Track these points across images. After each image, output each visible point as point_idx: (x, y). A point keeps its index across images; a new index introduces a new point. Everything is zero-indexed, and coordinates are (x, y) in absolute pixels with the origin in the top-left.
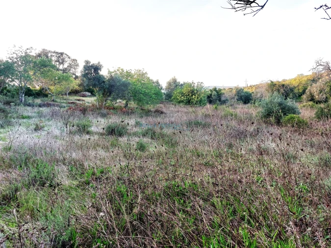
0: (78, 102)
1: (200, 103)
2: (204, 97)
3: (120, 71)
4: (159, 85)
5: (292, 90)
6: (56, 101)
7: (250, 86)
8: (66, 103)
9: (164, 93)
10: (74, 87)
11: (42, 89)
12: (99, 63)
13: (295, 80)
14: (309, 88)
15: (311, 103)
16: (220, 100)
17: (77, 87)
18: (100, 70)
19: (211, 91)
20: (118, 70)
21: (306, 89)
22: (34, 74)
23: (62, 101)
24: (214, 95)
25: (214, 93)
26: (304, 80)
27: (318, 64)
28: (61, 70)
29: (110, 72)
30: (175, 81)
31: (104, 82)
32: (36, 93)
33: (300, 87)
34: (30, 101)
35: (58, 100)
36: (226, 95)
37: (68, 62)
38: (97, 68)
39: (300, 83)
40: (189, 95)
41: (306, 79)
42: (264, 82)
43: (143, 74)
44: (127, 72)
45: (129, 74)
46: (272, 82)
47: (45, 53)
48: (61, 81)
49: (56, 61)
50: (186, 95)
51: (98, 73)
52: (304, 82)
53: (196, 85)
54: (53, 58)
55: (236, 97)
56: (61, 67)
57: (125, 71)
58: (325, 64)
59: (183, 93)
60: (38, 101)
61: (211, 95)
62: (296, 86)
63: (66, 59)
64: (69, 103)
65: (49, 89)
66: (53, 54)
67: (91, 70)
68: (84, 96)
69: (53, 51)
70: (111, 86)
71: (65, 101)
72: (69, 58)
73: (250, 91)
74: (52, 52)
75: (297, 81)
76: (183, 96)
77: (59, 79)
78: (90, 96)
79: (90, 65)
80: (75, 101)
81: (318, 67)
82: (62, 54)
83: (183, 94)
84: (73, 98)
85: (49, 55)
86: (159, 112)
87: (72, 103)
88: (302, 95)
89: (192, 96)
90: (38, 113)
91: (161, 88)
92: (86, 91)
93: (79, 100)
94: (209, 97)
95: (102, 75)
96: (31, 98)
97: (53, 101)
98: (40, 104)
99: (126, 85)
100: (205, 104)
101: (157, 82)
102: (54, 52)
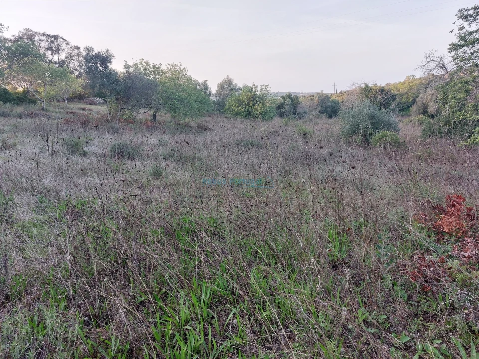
0: (82, 112)
1: (266, 116)
2: (272, 107)
3: (144, 64)
4: (207, 89)
5: (393, 97)
6: (47, 110)
7: (341, 93)
8: (63, 113)
9: (214, 101)
10: (75, 90)
11: (27, 92)
12: (107, 51)
13: (404, 83)
14: (421, 96)
15: (420, 117)
16: (294, 113)
17: (80, 90)
18: (111, 62)
19: (283, 98)
20: (141, 64)
21: (418, 97)
22: (10, 67)
23: (57, 110)
24: (288, 105)
25: (288, 101)
26: (416, 84)
27: (428, 60)
28: (55, 62)
29: (127, 67)
30: (229, 82)
31: (117, 81)
32: (18, 97)
33: (409, 94)
34: (7, 110)
35: (52, 109)
36: (305, 105)
37: (66, 50)
38: (104, 60)
39: (410, 88)
40: (249, 104)
41: (418, 83)
42: (356, 85)
43: (181, 71)
44: (154, 67)
45: (157, 70)
46: (367, 86)
47: (30, 36)
48: (55, 79)
49: (48, 49)
50: (245, 104)
51: (107, 67)
52: (415, 88)
53: (259, 89)
54: (43, 45)
55: (319, 108)
56: (56, 58)
57: (151, 66)
58: (438, 60)
59: (241, 101)
60: (19, 109)
61: (283, 104)
62: (403, 92)
63: (64, 46)
64: (67, 113)
65: (37, 91)
66: (43, 38)
67: (95, 62)
68: (93, 103)
69: (42, 32)
70: (129, 88)
71: (62, 110)
72: (67, 44)
73: (339, 99)
74: (40, 34)
75: (405, 85)
76: (240, 105)
77: (52, 75)
78: (103, 104)
79: (94, 54)
80: (78, 111)
81: (428, 64)
82: (56, 37)
83: (240, 103)
84: (75, 106)
85: (36, 39)
86: (202, 128)
87: (72, 113)
88: (411, 106)
89: (254, 105)
90: (15, 125)
91: (210, 94)
92: (95, 96)
93: (84, 109)
94: (280, 107)
95: (114, 71)
96: (8, 105)
97: (43, 109)
98: (21, 113)
99: (150, 86)
100: (272, 118)
101: (204, 84)
102: (44, 35)
